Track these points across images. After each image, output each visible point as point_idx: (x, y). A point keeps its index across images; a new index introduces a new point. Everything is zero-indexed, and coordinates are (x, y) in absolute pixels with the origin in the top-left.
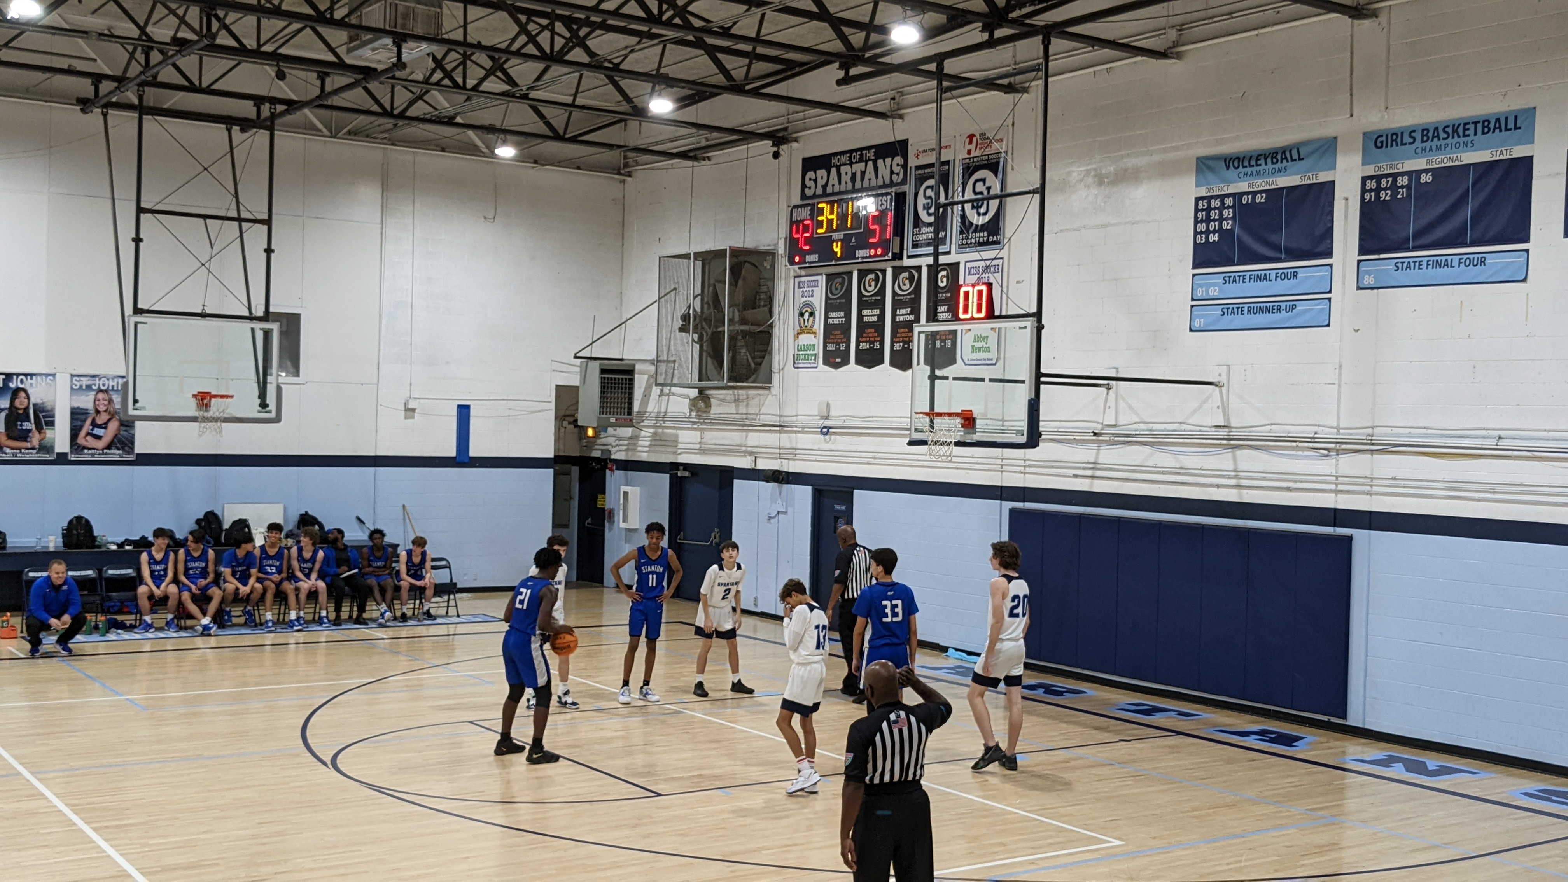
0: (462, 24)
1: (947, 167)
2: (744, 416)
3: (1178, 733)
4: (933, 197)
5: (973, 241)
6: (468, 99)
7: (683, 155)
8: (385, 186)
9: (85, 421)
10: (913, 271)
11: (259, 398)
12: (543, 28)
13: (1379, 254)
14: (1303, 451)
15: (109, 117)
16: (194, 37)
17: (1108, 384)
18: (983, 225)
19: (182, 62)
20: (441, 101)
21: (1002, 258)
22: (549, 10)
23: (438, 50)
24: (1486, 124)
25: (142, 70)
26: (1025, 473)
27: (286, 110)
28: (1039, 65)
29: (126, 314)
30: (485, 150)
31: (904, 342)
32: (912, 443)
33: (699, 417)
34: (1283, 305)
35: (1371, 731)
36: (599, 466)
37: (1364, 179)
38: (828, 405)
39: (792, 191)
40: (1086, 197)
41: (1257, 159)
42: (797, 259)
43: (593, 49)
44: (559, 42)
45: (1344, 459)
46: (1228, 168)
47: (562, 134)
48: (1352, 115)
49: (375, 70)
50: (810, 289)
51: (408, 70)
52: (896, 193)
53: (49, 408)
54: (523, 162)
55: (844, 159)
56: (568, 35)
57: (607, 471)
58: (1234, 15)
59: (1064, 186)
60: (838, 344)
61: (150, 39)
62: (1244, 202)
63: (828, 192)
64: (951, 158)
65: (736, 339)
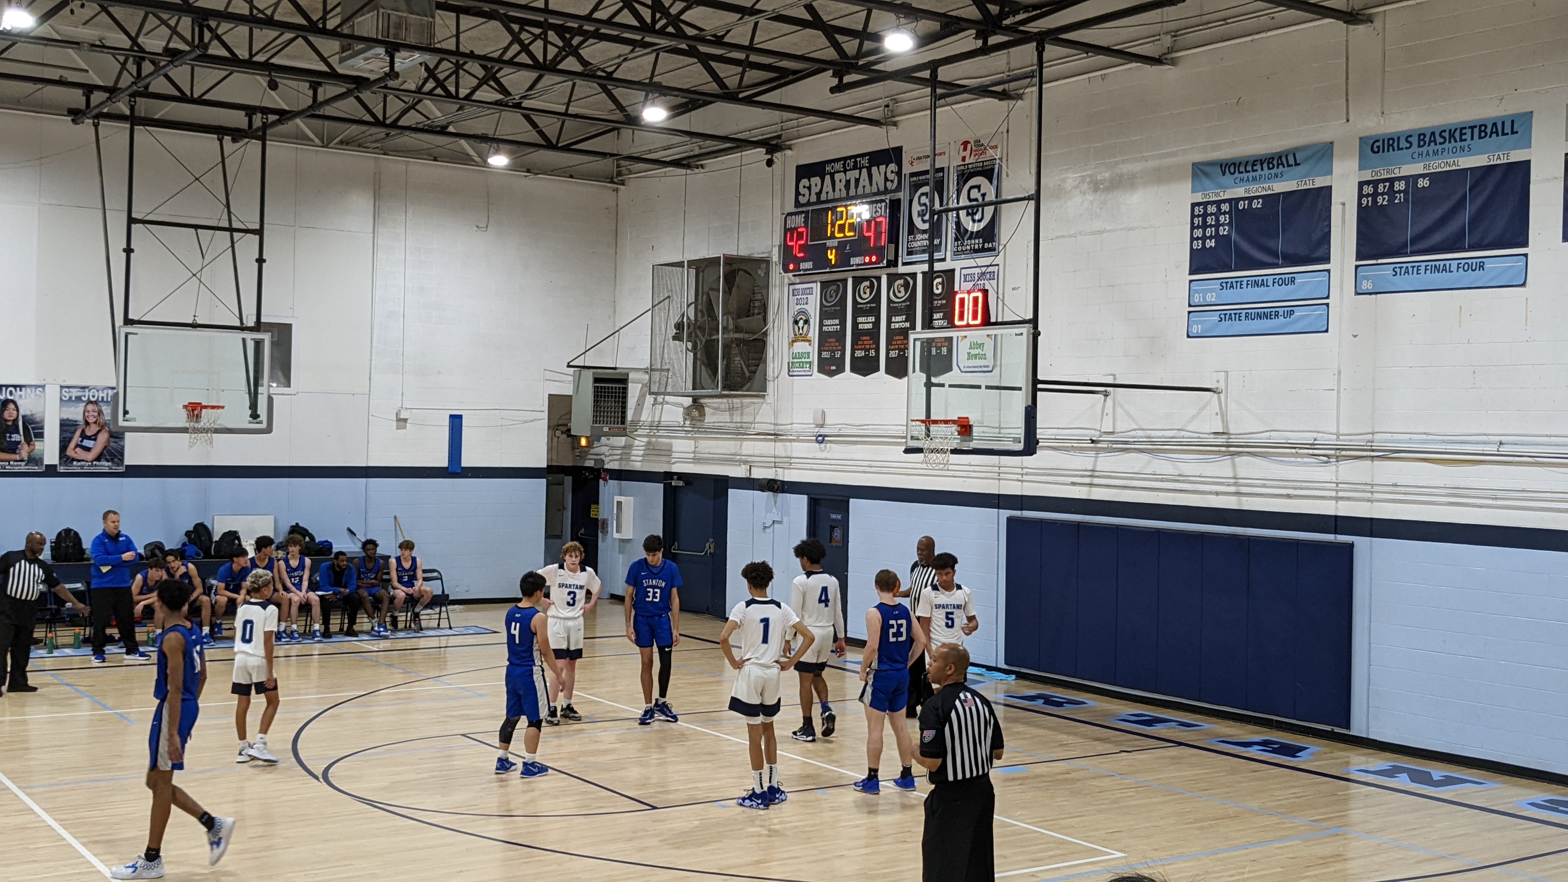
0: (455, 33)
1: (941, 174)
2: (739, 425)
3: (1180, 744)
4: (928, 204)
5: (968, 247)
6: (461, 108)
7: (677, 163)
8: (377, 196)
9: (74, 433)
10: (909, 279)
11: (250, 408)
12: (536, 37)
13: (1377, 259)
14: (1302, 458)
15: (100, 128)
16: (187, 48)
17: (1106, 391)
18: (978, 232)
19: (173, 73)
20: (434, 110)
21: (998, 265)
22: (542, 19)
23: (431, 59)
24: (1483, 128)
25: (134, 80)
26: (1022, 481)
27: (278, 120)
28: (1033, 71)
29: (117, 325)
30: (477, 159)
31: (900, 350)
32: (908, 451)
33: (693, 426)
34: (1281, 311)
35: (1376, 741)
36: (592, 476)
37: (1361, 184)
38: (824, 413)
39: (786, 198)
40: (1082, 203)
41: (1253, 165)
42: (791, 267)
43: (586, 58)
44: (552, 51)
45: (1344, 465)
46: (1224, 174)
47: (554, 143)
48: (1348, 121)
49: (368, 79)
50: (805, 297)
51: (400, 80)
52: (890, 200)
53: (38, 419)
54: (515, 171)
55: (838, 166)
56: (561, 44)
57: (601, 482)
58: (1229, 21)
59: (1060, 192)
60: (833, 351)
61: (141, 50)
62: (1241, 208)
63: (822, 199)
64: (945, 165)
65: (730, 347)
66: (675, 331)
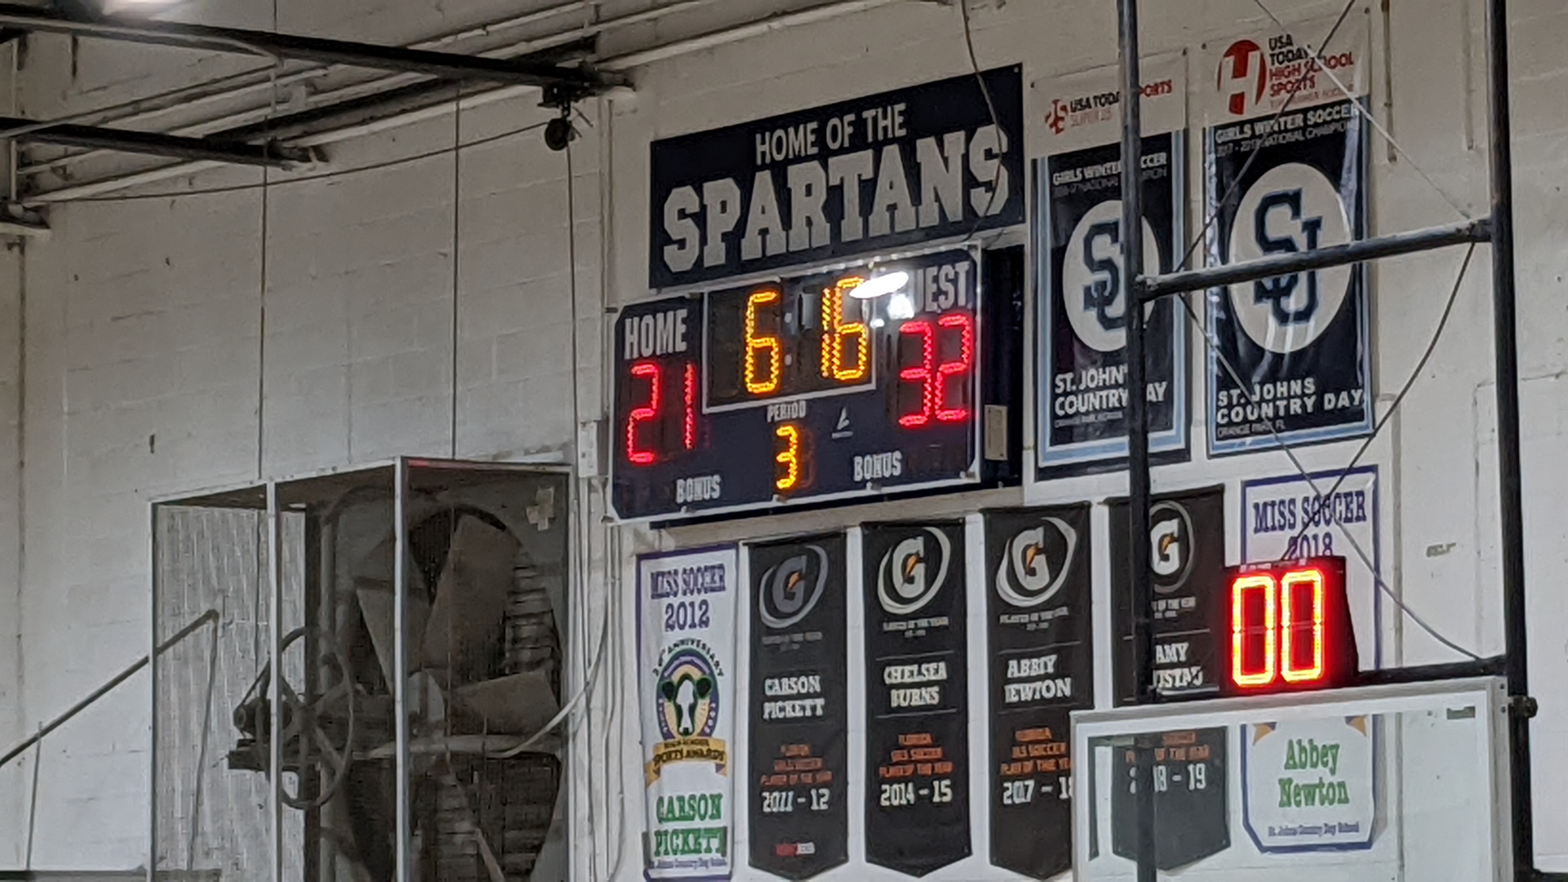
1: (1160, 158)
4: (1120, 262)
10: (1062, 525)
18: (1297, 356)
21: (1373, 469)
31: (1041, 780)
39: (620, 255)
42: (647, 495)
50: (697, 598)
52: (984, 251)
55: (799, 139)
60: (802, 790)
63: (745, 256)
64: (1173, 126)
65: (437, 787)
66: (237, 735)
